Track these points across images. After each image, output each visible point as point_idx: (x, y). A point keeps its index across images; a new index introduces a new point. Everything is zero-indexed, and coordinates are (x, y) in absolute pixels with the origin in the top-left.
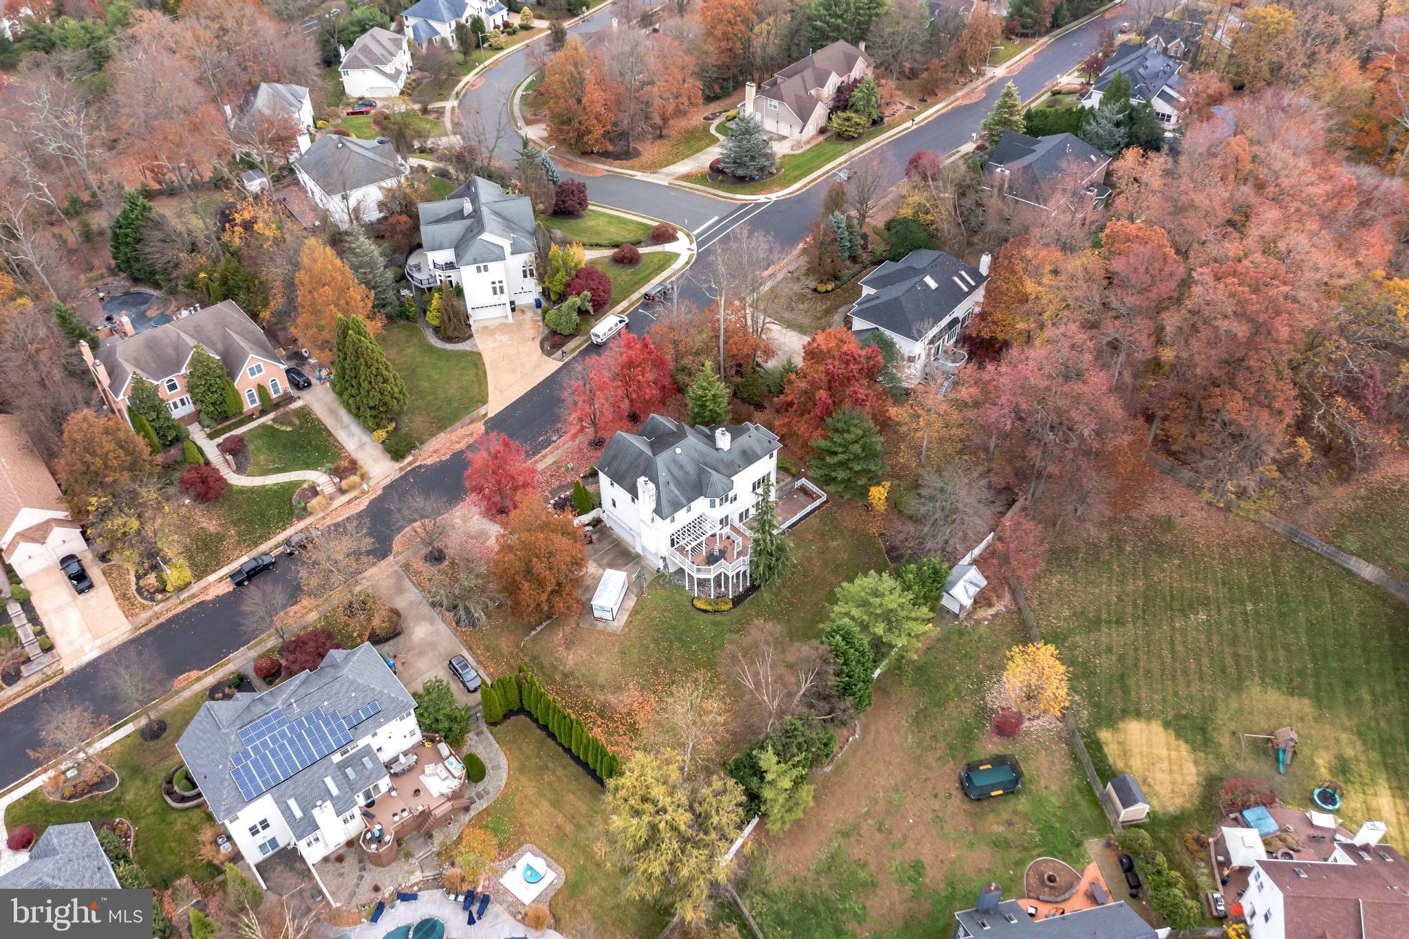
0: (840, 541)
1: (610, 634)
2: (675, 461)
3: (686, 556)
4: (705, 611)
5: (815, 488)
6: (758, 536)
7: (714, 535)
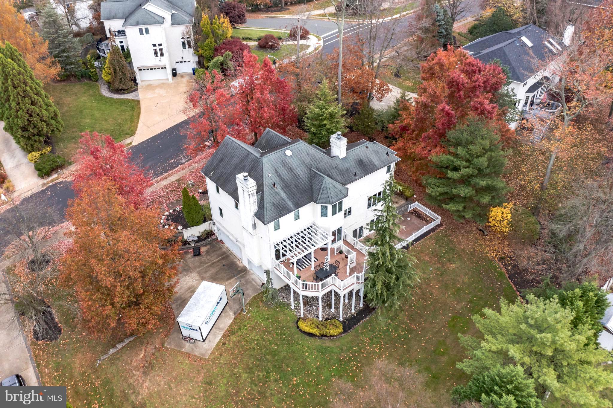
0: (458, 263)
1: (199, 359)
2: (284, 164)
3: (292, 270)
4: (311, 335)
5: (427, 212)
6: (374, 249)
7: (324, 250)
